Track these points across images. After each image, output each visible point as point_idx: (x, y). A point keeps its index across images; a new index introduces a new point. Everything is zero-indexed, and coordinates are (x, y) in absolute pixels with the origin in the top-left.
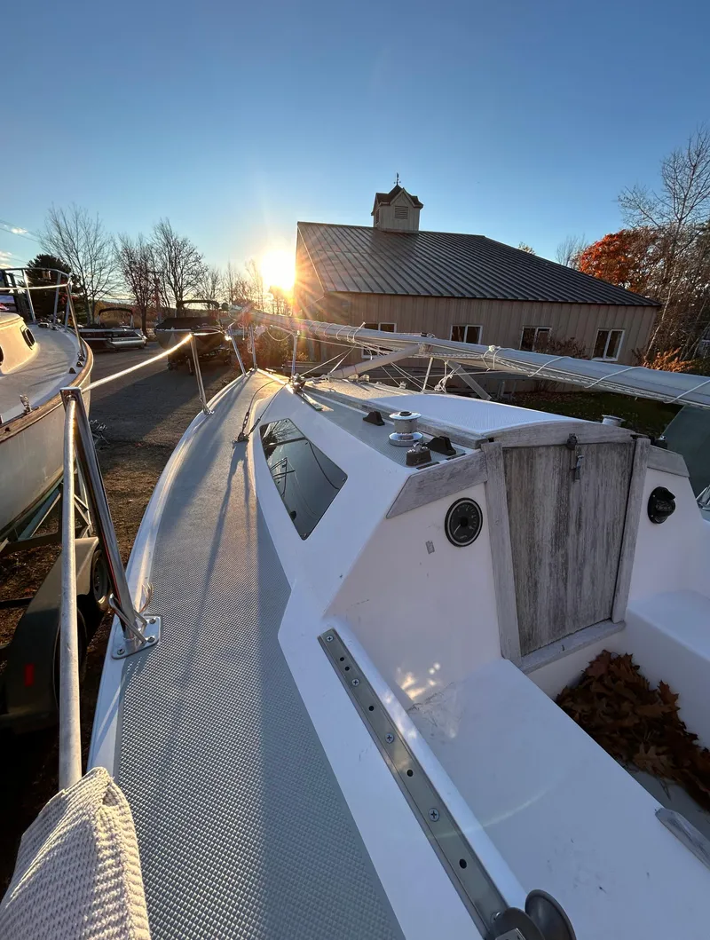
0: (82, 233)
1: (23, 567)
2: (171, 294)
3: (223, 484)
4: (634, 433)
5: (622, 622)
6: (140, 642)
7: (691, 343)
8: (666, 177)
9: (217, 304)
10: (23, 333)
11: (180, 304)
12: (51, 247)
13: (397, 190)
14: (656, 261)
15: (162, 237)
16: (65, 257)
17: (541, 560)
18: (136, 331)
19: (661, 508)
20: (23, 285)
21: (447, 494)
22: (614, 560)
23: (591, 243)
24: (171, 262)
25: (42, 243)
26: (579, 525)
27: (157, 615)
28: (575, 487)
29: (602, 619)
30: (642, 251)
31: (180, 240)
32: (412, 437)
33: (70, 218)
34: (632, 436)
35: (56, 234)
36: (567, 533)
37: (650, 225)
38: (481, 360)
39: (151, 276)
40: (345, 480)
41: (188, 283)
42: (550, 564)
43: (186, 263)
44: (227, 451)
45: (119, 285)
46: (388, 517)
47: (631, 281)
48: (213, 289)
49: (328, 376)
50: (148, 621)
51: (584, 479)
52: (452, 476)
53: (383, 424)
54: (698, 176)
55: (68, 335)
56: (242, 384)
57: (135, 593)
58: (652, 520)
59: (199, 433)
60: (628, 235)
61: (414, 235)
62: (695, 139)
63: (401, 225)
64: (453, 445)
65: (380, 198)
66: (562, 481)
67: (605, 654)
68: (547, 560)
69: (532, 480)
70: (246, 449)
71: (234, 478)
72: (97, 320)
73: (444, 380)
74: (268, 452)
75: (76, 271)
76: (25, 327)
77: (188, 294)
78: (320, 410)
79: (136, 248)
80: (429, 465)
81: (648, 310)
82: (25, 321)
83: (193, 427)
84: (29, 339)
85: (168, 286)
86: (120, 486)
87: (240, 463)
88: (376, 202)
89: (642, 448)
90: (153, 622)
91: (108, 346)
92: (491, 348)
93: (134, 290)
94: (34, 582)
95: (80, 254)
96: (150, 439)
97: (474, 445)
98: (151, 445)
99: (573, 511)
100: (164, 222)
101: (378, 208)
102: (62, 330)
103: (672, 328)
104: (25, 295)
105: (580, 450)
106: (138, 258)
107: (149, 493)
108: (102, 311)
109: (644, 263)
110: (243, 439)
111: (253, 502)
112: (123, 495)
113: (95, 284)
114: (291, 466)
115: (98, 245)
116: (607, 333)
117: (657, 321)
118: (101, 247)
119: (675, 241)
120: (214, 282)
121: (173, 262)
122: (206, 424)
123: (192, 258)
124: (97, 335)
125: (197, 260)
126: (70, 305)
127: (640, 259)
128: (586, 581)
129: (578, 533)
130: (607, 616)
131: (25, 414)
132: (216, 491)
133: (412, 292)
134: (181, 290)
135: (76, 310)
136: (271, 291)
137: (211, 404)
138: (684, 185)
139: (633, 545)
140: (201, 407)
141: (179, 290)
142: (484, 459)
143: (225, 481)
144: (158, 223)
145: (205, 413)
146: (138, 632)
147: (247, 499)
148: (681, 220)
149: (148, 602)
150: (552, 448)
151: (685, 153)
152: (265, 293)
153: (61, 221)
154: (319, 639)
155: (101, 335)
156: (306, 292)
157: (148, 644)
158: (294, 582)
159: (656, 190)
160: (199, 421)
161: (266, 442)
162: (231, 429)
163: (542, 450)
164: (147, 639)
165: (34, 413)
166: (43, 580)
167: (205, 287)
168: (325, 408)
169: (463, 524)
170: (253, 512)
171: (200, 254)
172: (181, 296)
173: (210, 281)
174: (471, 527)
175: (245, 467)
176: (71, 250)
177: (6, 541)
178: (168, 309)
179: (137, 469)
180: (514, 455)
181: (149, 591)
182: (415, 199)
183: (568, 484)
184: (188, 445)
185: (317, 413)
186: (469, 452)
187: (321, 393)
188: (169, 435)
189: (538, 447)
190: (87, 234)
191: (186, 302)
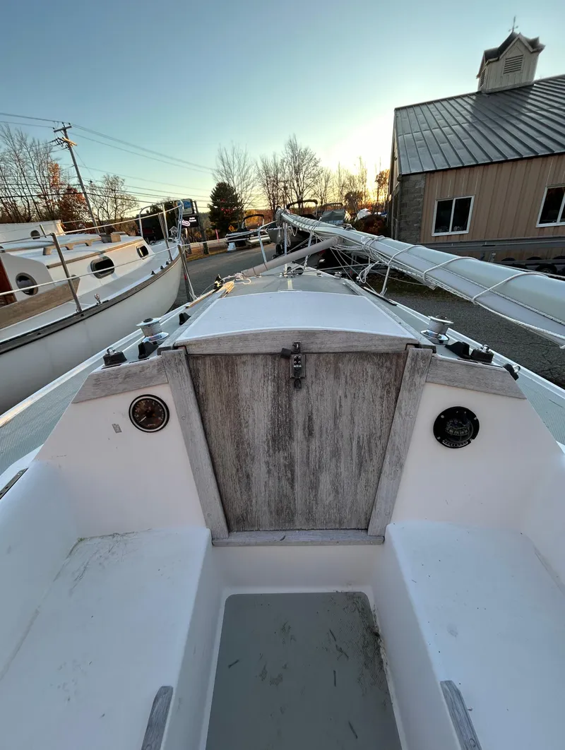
0: (236, 161)
2: (295, 197)
10: (138, 249)
11: (300, 203)
13: (511, 39)
15: (290, 151)
17: (253, 457)
24: (295, 170)
26: (310, 433)
29: (352, 527)
31: (302, 150)
33: (229, 153)
35: (222, 167)
36: (291, 438)
39: (281, 185)
41: (308, 186)
42: (267, 463)
43: (307, 169)
45: (258, 196)
48: (326, 187)
52: (128, 376)
63: (509, 82)
65: (488, 56)
66: (279, 389)
68: (262, 459)
69: (233, 384)
76: (142, 245)
77: (307, 195)
79: (271, 165)
84: (142, 252)
85: (293, 190)
88: (483, 60)
91: (248, 244)
93: (269, 198)
95: (235, 178)
99: (299, 419)
100: (292, 138)
101: (485, 67)
105: (304, 359)
106: (272, 172)
108: (246, 218)
115: (246, 169)
118: (248, 170)
120: (327, 181)
121: (297, 170)
123: (312, 164)
125: (315, 164)
129: (308, 440)
130: (361, 526)
131: (97, 305)
142: (162, 365)
144: (288, 139)
150: (261, 356)
153: (224, 156)
155: (244, 237)
163: (244, 358)
167: (319, 187)
171: (317, 159)
172: (301, 198)
173: (323, 181)
180: (207, 361)
182: (534, 43)
183: (289, 393)
189: (241, 354)
190: (239, 162)
191: (305, 201)
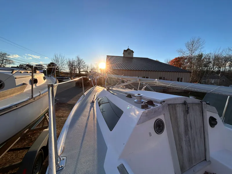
0: (60, 58)
1: (30, 137)
2: (78, 70)
3: (88, 114)
4: (201, 101)
5: (209, 161)
6: (58, 167)
7: (200, 81)
8: (186, 46)
9: (88, 72)
10: (43, 77)
11: (80, 72)
12: (53, 61)
13: (128, 49)
14: (188, 63)
15: (77, 59)
16: (56, 62)
17: (182, 139)
18: (69, 78)
19: (213, 123)
20: (46, 68)
21: (154, 117)
22: (203, 139)
23: (172, 59)
24: (78, 64)
25: (52, 60)
26: (191, 128)
27: (65, 157)
28: (188, 116)
29: (203, 160)
30: (184, 61)
31: (81, 59)
32: (141, 101)
33: (58, 55)
34: (200, 101)
35: (55, 58)
36: (188, 130)
37: (185, 56)
38: (154, 83)
39: (74, 66)
40: (123, 113)
41: (82, 68)
42: (185, 140)
43: (82, 64)
44: (89, 105)
45: (66, 68)
46: (138, 124)
47: (182, 67)
48: (87, 69)
49: (115, 86)
50: (62, 159)
51: (190, 114)
52: (155, 112)
53: (132, 98)
54: (194, 46)
55: (54, 78)
56: (93, 89)
57: (59, 148)
58: (211, 126)
59: (82, 100)
60: (180, 58)
61: (133, 58)
62: (192, 39)
63: (129, 56)
64: (154, 103)
65: (125, 51)
66: (184, 114)
67: (206, 173)
68: (184, 139)
69: (176, 113)
70: (94, 104)
71: (90, 112)
72: (61, 76)
73: (144, 88)
74: (100, 105)
75: (58, 65)
76: (44, 76)
77: (82, 70)
78: (114, 94)
79: (71, 61)
80: (148, 109)
81: (188, 73)
82: (44, 75)
83: (81, 99)
84: (44, 78)
85: (77, 68)
86: (60, 115)
87: (92, 108)
89: (204, 105)
90: (63, 159)
91: (62, 81)
92: (156, 80)
93: (70, 69)
94: (32, 142)
95: (59, 62)
96: (69, 103)
97: (160, 103)
98: (69, 104)
99: (189, 123)
100: (78, 56)
101: (124, 53)
102: (52, 77)
103: (194, 77)
104: (46, 70)
105: (188, 105)
106: (71, 63)
107: (67, 116)
108: (62, 73)
109: (185, 63)
110: (93, 102)
111: (95, 119)
112: (60, 117)
113: (61, 68)
114: (104, 110)
115: (64, 60)
116: (179, 78)
117: (191, 75)
118: (64, 61)
119: (191, 59)
120: (88, 68)
121: (79, 64)
122: (84, 99)
124: (60, 79)
125: (84, 63)
126: (55, 72)
127: (184, 63)
128: (196, 146)
129: (191, 130)
130: (204, 159)
131: (39, 95)
132: (85, 116)
133: (132, 69)
134: (80, 69)
135: (56, 74)
136: (100, 70)
137: (85, 94)
138: (191, 48)
139: (208, 134)
140: (83, 94)
141: (79, 69)
142: (163, 107)
143: (88, 113)
144: (76, 56)
145: (84, 95)
146: (58, 163)
147: (94, 118)
148: (192, 55)
149: (63, 152)
150: (180, 104)
151: (190, 42)
152: (99, 70)
153: (57, 56)
154: (118, 167)
155: (61, 79)
156: (108, 70)
157: (61, 168)
158: (109, 145)
159: (185, 49)
160: (82, 97)
161: (99, 103)
162: (90, 99)
163: (178, 105)
164: (60, 166)
165: (42, 95)
166: (35, 141)
167: (85, 69)
168: (115, 94)
169: (159, 127)
170: (96, 122)
171: (85, 62)
172: (80, 71)
174: (161, 128)
175: (94, 109)
176: (57, 61)
177: (28, 129)
178: (77, 73)
179: (65, 110)
180: (171, 106)
181: (64, 147)
182: (132, 51)
183: (186, 115)
184: (79, 103)
185: (113, 95)
186: (159, 105)
187: (114, 90)
188: (74, 102)
189: (176, 104)
190: (62, 58)
191: (81, 72)
